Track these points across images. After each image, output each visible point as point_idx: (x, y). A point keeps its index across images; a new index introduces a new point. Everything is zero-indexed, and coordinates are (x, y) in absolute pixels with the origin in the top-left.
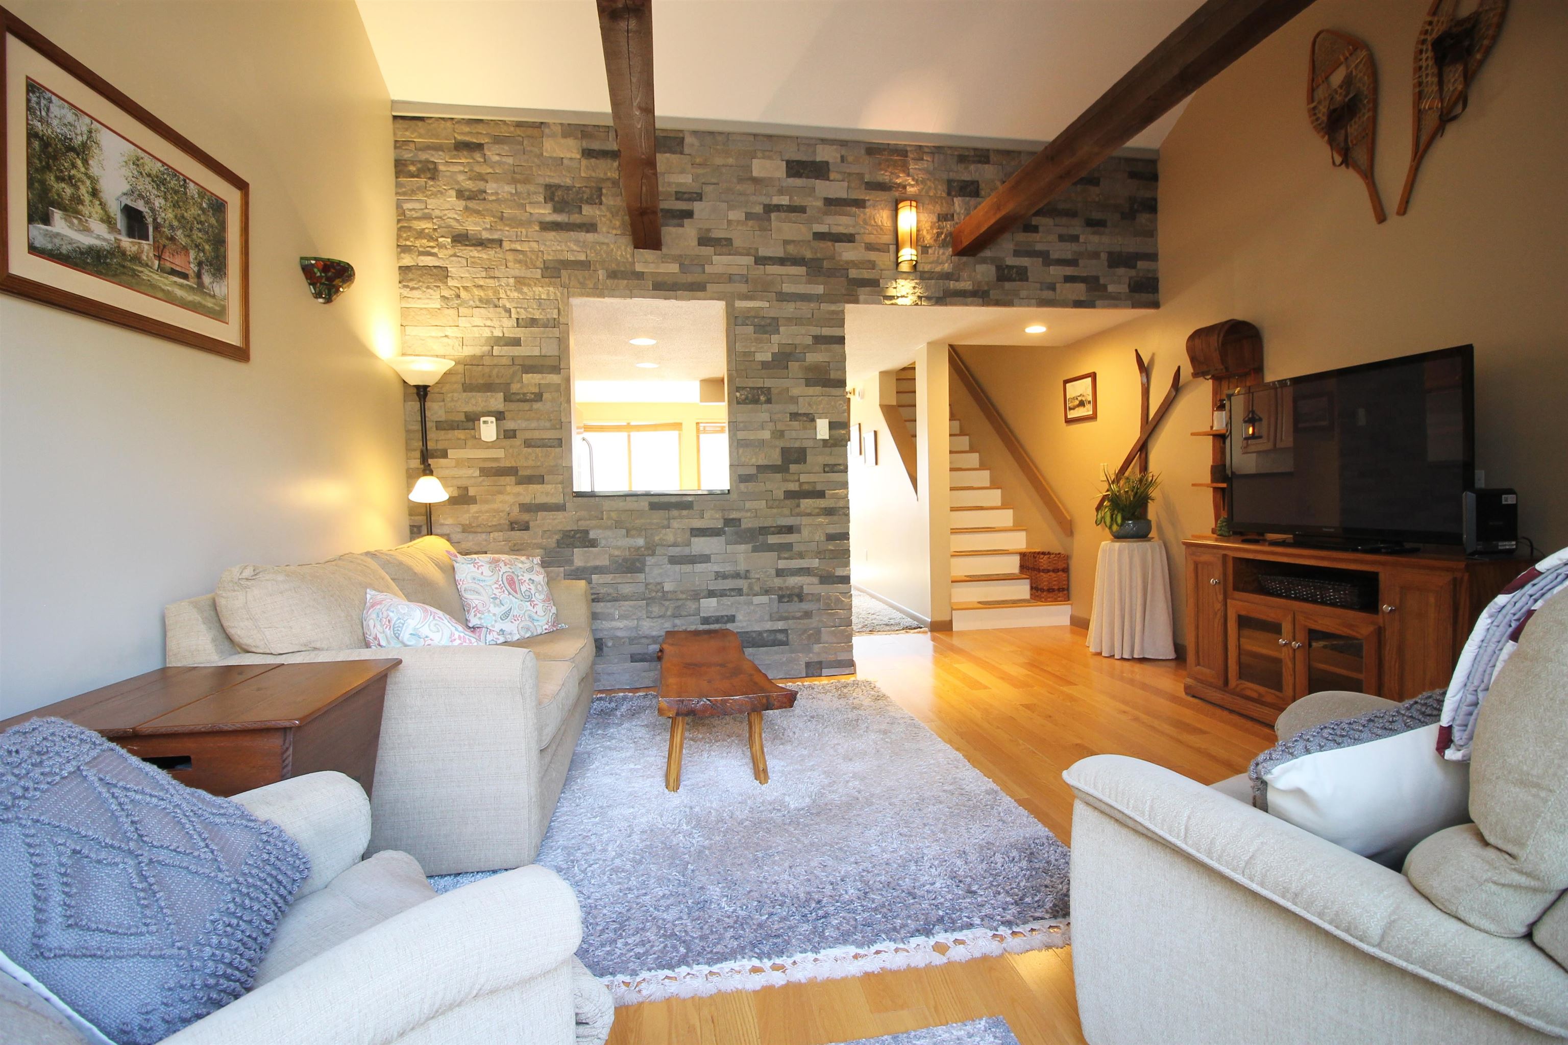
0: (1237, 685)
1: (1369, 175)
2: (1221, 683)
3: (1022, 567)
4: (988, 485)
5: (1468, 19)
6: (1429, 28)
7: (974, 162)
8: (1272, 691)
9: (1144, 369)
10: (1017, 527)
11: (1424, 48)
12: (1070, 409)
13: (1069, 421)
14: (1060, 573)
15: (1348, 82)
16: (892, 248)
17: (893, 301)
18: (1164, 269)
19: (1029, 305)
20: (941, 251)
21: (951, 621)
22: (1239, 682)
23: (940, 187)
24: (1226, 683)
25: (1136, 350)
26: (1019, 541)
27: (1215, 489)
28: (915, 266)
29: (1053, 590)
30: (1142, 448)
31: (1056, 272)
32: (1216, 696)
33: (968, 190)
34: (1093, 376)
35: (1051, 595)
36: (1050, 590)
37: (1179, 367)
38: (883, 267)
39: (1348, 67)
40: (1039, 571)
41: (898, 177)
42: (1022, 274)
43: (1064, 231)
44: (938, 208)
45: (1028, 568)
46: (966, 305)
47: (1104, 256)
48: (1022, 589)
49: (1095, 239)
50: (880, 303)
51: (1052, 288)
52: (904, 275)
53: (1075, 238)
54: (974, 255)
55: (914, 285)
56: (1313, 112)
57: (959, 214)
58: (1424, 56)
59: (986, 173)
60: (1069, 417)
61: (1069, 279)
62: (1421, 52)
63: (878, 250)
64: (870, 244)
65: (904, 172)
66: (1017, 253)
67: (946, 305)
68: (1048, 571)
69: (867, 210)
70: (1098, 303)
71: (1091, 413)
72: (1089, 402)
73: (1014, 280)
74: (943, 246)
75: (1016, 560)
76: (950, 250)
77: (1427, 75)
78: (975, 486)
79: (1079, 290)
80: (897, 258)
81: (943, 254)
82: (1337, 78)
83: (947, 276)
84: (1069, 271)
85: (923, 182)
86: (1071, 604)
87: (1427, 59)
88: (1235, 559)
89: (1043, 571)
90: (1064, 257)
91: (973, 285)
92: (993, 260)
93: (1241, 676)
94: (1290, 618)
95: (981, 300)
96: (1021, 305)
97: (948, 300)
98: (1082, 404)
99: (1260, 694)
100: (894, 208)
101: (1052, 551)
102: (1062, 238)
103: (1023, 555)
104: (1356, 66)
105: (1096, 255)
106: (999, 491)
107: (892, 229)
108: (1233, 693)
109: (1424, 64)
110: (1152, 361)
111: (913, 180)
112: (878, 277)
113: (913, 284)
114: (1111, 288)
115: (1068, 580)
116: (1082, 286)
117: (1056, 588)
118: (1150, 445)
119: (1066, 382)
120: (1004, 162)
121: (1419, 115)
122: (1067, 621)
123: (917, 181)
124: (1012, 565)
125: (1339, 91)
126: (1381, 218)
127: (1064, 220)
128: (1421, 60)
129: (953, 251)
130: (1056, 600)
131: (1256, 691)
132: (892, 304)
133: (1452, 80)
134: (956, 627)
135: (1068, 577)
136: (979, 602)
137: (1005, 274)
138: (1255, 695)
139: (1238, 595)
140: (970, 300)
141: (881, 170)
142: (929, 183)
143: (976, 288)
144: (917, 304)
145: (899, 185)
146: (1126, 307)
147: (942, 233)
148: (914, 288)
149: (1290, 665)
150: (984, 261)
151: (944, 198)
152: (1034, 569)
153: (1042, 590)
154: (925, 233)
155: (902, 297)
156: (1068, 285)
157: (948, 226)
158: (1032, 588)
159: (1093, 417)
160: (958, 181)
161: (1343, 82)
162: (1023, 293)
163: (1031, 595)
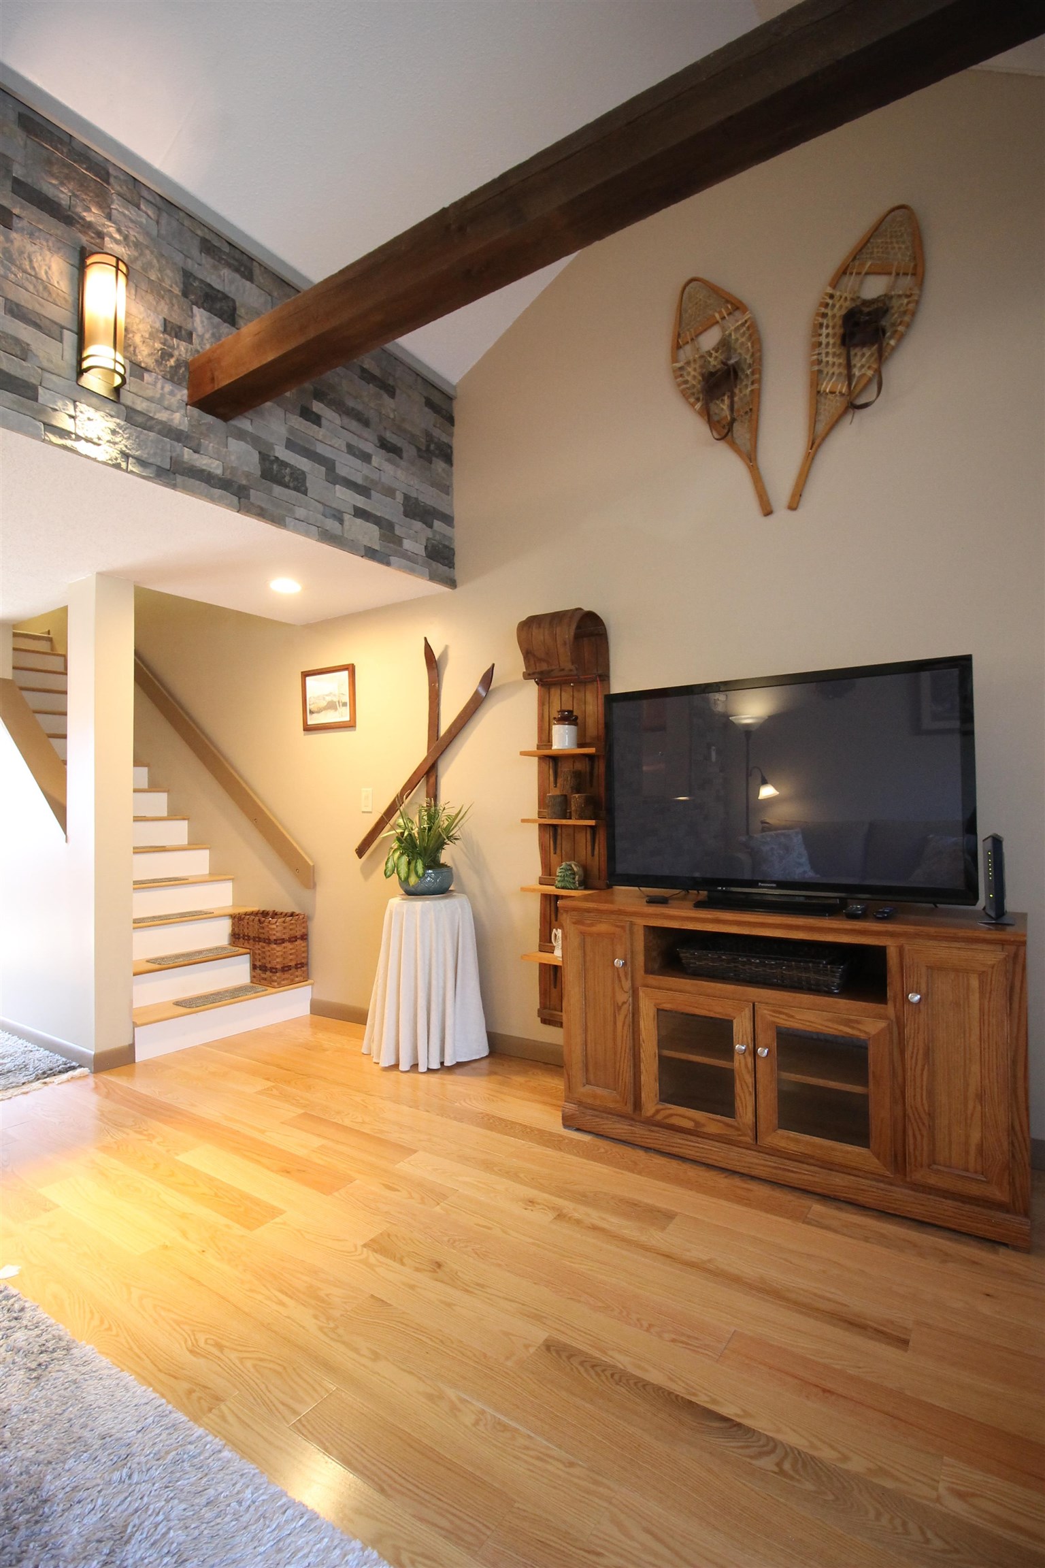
0: (658, 1111)
1: (750, 458)
2: (629, 1109)
3: (237, 937)
4: (165, 814)
5: (873, 301)
6: (830, 302)
7: (229, 265)
8: (719, 1117)
9: (433, 663)
10: (216, 874)
11: (825, 322)
12: (311, 712)
13: (308, 729)
14: (299, 942)
15: (725, 345)
16: (70, 338)
17: (68, 443)
18: (461, 538)
19: (307, 534)
20: (168, 387)
21: (132, 1047)
22: (660, 1107)
23: (168, 272)
24: (637, 1105)
25: (426, 639)
26: (222, 897)
27: (542, 827)
28: (117, 390)
29: (289, 968)
30: (429, 773)
31: (344, 497)
32: (621, 1128)
33: (218, 306)
34: (351, 669)
35: (287, 975)
36: (286, 969)
37: (493, 665)
38: (45, 364)
39: (724, 329)
40: (268, 941)
41: (88, 209)
42: (298, 482)
43: (355, 441)
44: (164, 307)
45: (247, 938)
46: (212, 499)
47: (399, 497)
48: (239, 970)
49: (389, 468)
50: (36, 436)
51: (338, 517)
52: (94, 400)
53: (366, 458)
54: (225, 418)
55: (113, 426)
56: (679, 372)
57: (201, 337)
58: (824, 331)
59: (246, 294)
60: (310, 722)
61: (360, 513)
62: (821, 325)
63: (38, 326)
64: (17, 305)
65: (100, 207)
66: (290, 445)
67: (174, 487)
68: (283, 941)
69: (14, 235)
70: (392, 559)
71: (347, 718)
72: (344, 704)
73: (287, 487)
74: (171, 380)
75: (225, 926)
76: (183, 394)
77: (827, 354)
78: (148, 815)
79: (370, 534)
80: (80, 360)
81: (172, 393)
82: (710, 339)
83: (177, 435)
84: (360, 501)
85: (137, 245)
86: (312, 984)
87: (827, 336)
88: (647, 927)
89: (276, 942)
90: (352, 478)
91: (224, 469)
92: (255, 441)
93: (667, 1097)
94: (747, 1012)
95: (235, 499)
96: (296, 530)
97: (179, 478)
98: (332, 706)
99: (697, 1123)
100: (76, 262)
101: (278, 910)
102: (351, 449)
103: (237, 919)
104: (737, 329)
105: (390, 492)
106: (186, 822)
107: (70, 299)
108: (651, 1122)
109: (824, 340)
110: (445, 653)
111: (119, 231)
112: (33, 381)
113: (112, 423)
114: (407, 544)
115: (307, 951)
116: (374, 530)
117: (293, 964)
118: (441, 766)
119: (306, 675)
120: (275, 294)
121: (817, 395)
122: (306, 1010)
123: (126, 238)
124: (218, 933)
125: (714, 354)
126: (768, 512)
127: (354, 425)
128: (820, 335)
129: (190, 396)
130: (292, 982)
131: (689, 1119)
132: (65, 447)
133: (859, 365)
134: (142, 1054)
135: (307, 946)
136: (178, 1004)
137: (273, 471)
138: (689, 1124)
139: (653, 980)
140: (218, 492)
141: (53, 175)
142: (148, 256)
143: (228, 476)
144: (118, 466)
145: (89, 226)
146: (421, 575)
147: (171, 356)
148: (114, 432)
149: (749, 1080)
150: (241, 435)
151: (177, 296)
152: (258, 939)
153: (274, 970)
154: (137, 339)
155: (88, 440)
156: (359, 521)
157: (182, 350)
158: (254, 967)
159: (350, 725)
160: (202, 281)
161: (718, 344)
162: (300, 512)
163: (253, 977)
